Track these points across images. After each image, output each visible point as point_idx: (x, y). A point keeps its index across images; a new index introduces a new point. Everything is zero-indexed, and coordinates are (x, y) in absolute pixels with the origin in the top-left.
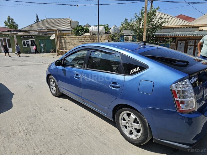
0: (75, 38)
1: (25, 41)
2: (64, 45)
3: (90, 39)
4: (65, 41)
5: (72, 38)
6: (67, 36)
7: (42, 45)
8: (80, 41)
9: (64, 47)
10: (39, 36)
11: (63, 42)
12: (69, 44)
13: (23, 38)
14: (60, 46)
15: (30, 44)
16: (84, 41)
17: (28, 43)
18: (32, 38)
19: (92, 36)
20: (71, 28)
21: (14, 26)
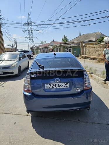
0: (92, 47)
1: (67, 49)
2: (85, 52)
3: (102, 47)
4: (86, 49)
5: (90, 47)
6: (88, 46)
7: (75, 52)
8: (95, 49)
9: (85, 53)
10: (74, 46)
11: (85, 50)
12: (88, 51)
13: (66, 47)
14: (82, 52)
15: (69, 51)
16: (98, 49)
17: (68, 50)
18: (70, 47)
19: (104, 44)
20: (96, 39)
21: (66, 40)
